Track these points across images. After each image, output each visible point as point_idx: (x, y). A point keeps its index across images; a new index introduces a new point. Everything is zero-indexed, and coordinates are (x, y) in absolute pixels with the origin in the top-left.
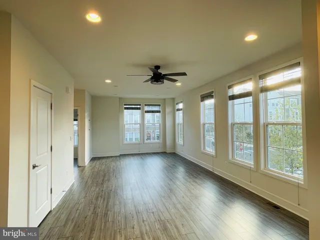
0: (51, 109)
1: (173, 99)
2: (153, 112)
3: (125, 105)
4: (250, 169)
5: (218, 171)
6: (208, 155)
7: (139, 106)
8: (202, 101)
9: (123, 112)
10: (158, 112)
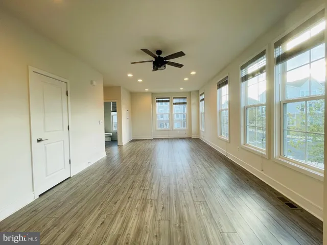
0: (67, 95)
1: (198, 91)
2: (180, 103)
3: (157, 99)
4: (262, 156)
5: (231, 157)
6: (223, 140)
7: (168, 99)
8: (218, 89)
9: (155, 105)
10: (184, 103)
